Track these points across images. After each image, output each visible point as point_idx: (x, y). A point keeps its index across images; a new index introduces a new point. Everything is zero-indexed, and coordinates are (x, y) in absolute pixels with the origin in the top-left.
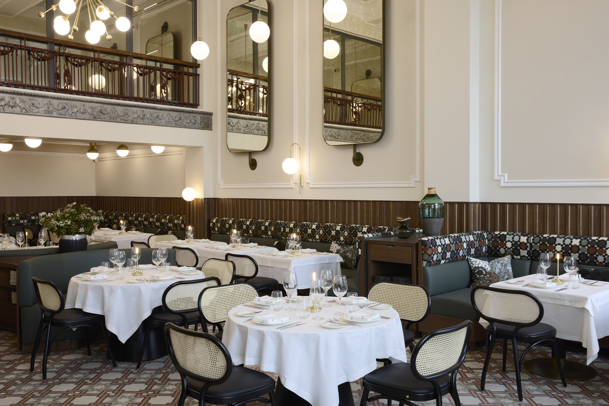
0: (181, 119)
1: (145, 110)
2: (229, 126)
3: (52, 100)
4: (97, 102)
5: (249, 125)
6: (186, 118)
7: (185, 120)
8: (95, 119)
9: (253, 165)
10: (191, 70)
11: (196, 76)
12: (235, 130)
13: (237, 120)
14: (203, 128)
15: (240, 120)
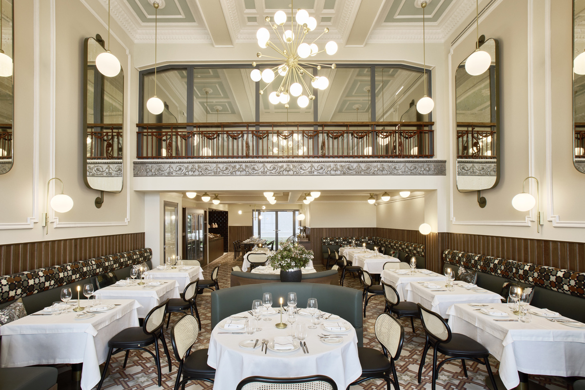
0: (415, 168)
1: (384, 164)
2: (464, 170)
3: (313, 164)
4: (345, 162)
5: (485, 168)
6: (421, 167)
7: (419, 169)
8: (344, 174)
9: (482, 203)
10: (426, 128)
11: (432, 132)
12: (469, 173)
13: (471, 164)
14: (437, 174)
15: (475, 165)
